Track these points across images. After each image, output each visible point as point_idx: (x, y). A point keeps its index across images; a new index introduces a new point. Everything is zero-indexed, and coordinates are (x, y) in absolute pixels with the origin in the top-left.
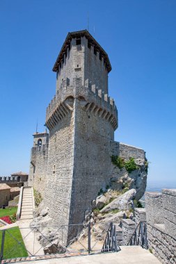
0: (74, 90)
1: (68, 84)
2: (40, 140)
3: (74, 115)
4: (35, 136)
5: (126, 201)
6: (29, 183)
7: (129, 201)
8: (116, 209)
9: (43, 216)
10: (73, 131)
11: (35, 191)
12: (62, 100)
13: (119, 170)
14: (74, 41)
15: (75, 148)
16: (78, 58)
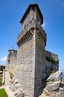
0: (35, 25)
1: (31, 23)
2: (11, 52)
3: (34, 36)
4: (9, 51)
5: (59, 76)
6: (6, 69)
7: (60, 76)
8: (53, 80)
9: (16, 83)
10: (34, 43)
11: (9, 72)
12: (28, 30)
13: (49, 63)
14: (31, 8)
15: (36, 51)
16: (34, 15)
